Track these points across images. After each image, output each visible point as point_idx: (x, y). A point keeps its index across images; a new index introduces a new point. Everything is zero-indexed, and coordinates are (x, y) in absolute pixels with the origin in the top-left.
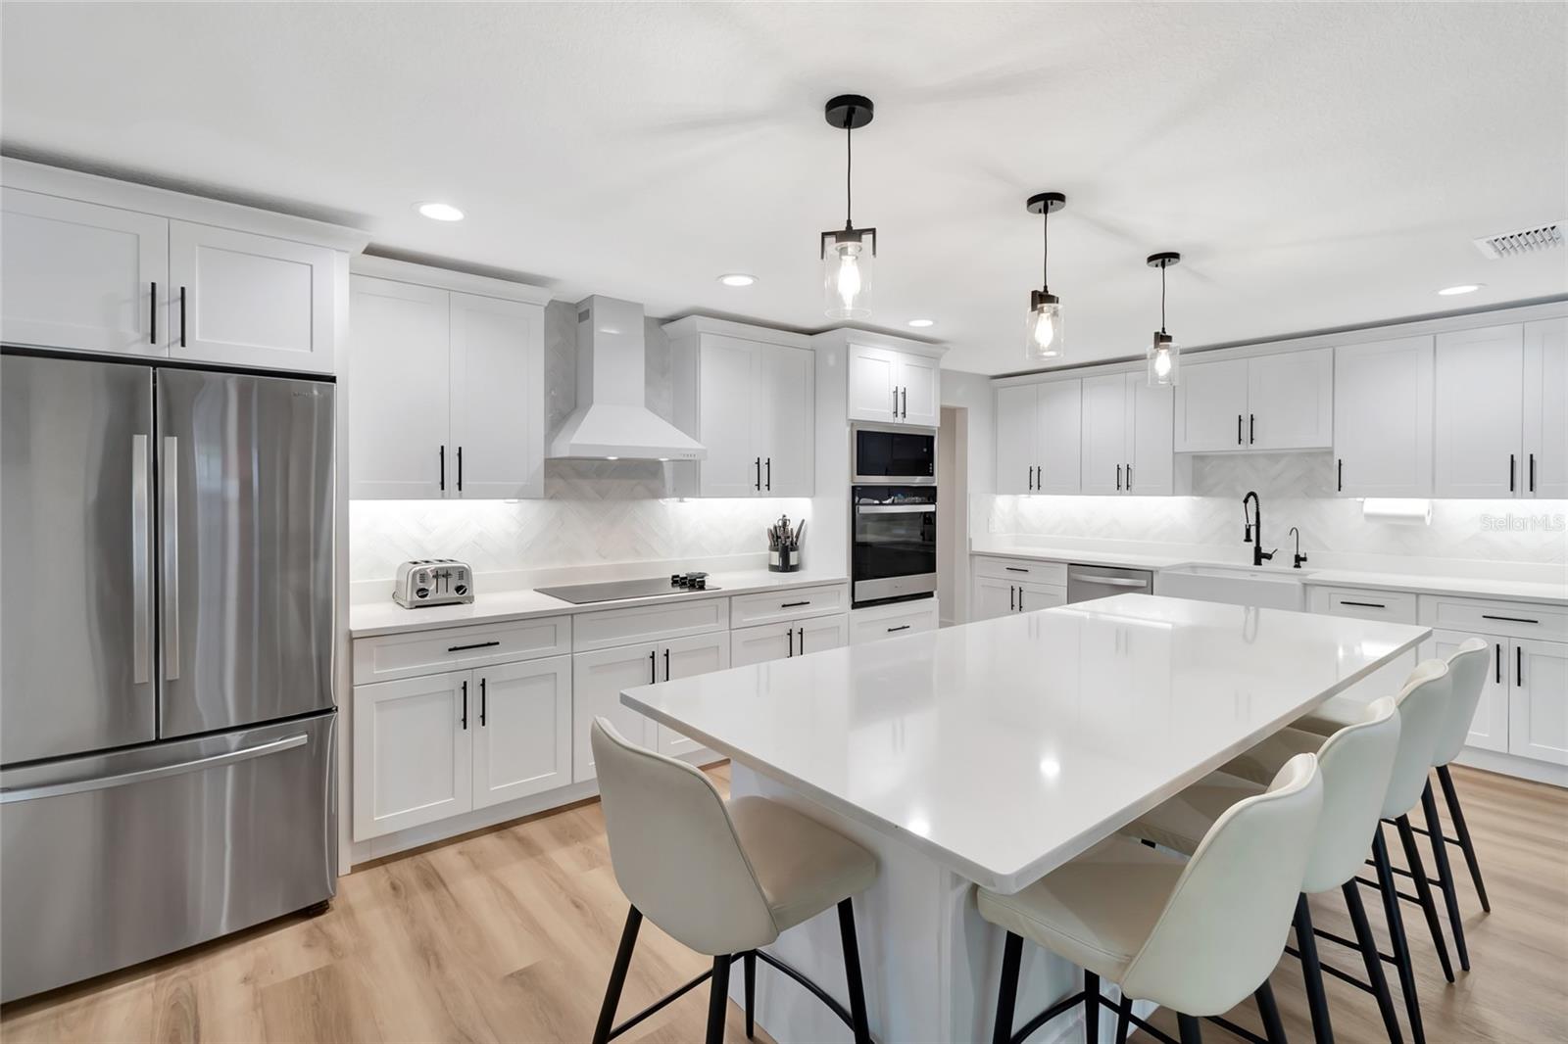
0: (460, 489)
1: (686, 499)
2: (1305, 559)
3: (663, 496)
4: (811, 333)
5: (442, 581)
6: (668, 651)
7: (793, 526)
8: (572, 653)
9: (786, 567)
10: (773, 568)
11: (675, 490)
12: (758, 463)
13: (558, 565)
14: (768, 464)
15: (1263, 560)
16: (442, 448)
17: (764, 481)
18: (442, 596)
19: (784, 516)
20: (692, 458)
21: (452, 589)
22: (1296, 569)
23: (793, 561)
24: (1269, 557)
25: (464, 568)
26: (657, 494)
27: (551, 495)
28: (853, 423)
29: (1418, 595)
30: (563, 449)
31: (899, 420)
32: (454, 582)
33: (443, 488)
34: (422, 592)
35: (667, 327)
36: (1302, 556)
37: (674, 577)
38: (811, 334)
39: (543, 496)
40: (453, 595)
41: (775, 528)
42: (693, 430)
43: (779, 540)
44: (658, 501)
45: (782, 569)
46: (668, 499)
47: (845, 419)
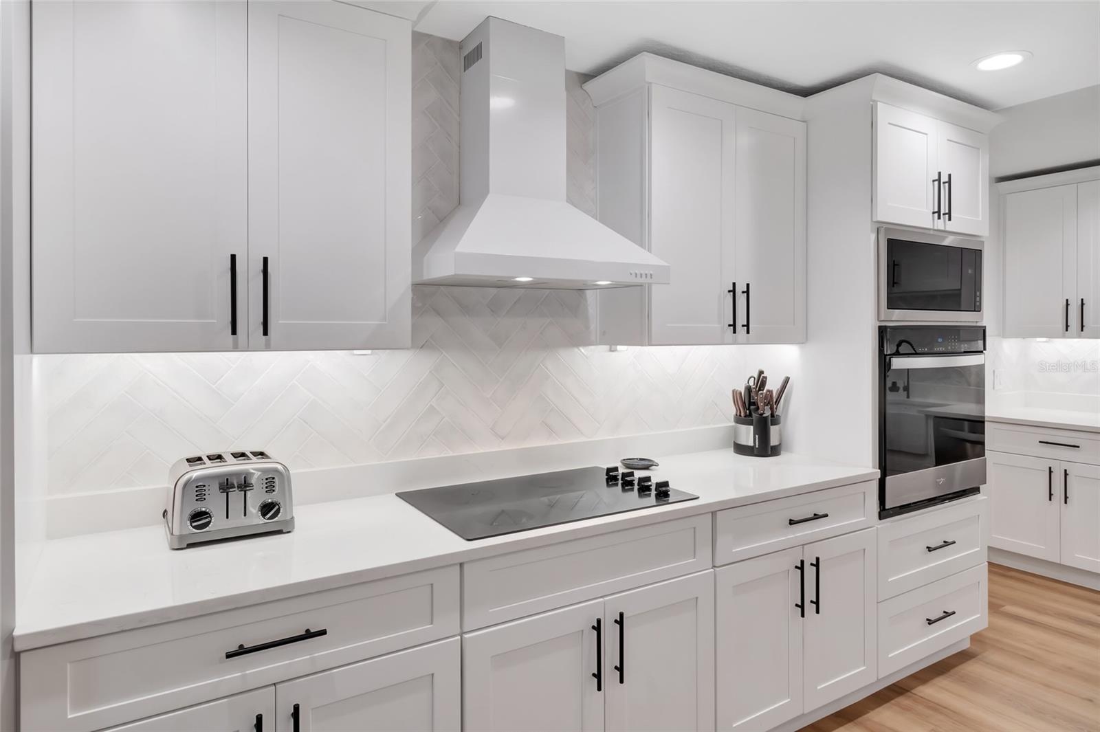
0: (265, 333)
1: (619, 347)
3: (586, 343)
4: (806, 92)
5: (236, 496)
6: (621, 615)
7: (773, 385)
8: (461, 635)
9: (765, 448)
10: (741, 449)
11: (604, 333)
12: (734, 291)
13: (432, 454)
14: (747, 292)
16: (233, 257)
17: (741, 320)
18: (238, 522)
19: (761, 373)
20: (643, 280)
21: (254, 509)
23: (774, 441)
25: (276, 471)
26: (579, 339)
27: (422, 342)
28: (880, 227)
30: (442, 264)
31: (940, 224)
32: (256, 498)
33: (234, 332)
34: (200, 518)
35: (591, 86)
37: (609, 470)
38: (805, 96)
39: (410, 345)
40: (256, 519)
41: (749, 389)
42: (639, 232)
43: (752, 407)
44: (580, 350)
45: (756, 452)
46: (592, 347)
47: (870, 221)
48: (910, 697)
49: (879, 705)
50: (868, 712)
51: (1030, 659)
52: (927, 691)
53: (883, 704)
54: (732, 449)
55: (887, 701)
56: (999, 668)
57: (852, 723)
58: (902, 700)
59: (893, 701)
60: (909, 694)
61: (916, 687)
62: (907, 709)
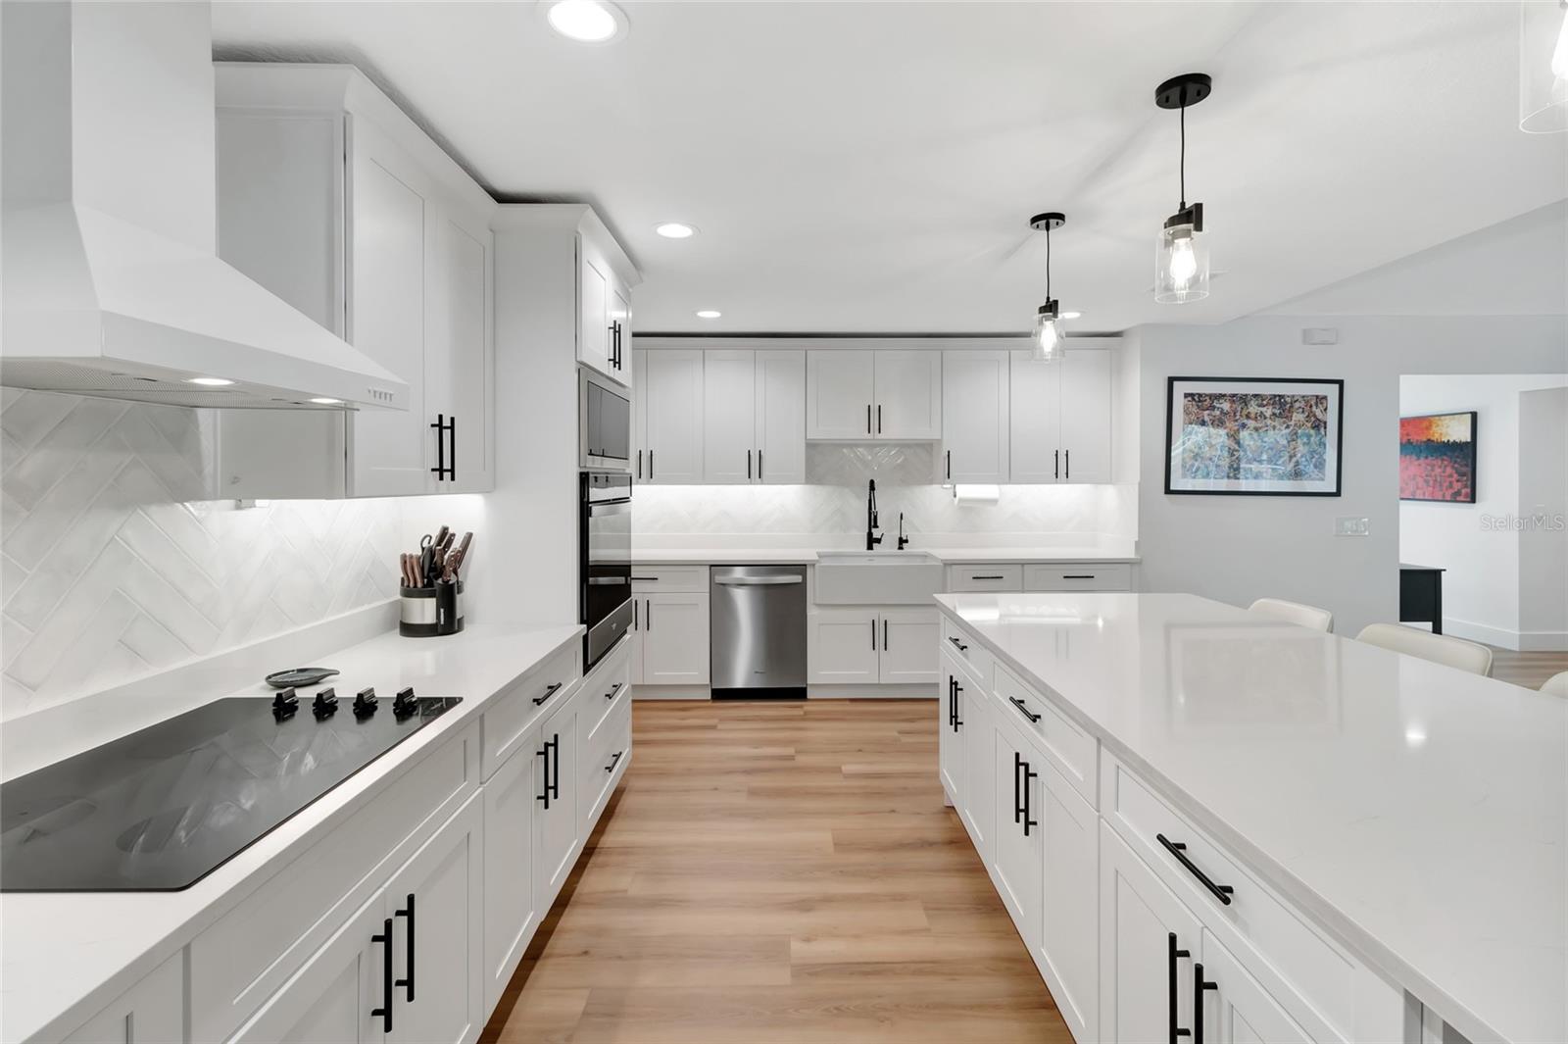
2: (906, 541)
6: (411, 899)
9: (449, 624)
12: (440, 426)
14: (452, 428)
15: (874, 545)
17: (447, 463)
19: (445, 529)
22: (900, 551)
23: (459, 613)
24: (878, 541)
28: (581, 367)
29: (1023, 564)
31: (615, 371)
36: (904, 538)
38: (499, 201)
43: (431, 574)
44: (184, 505)
45: (440, 630)
46: (208, 503)
47: (574, 361)
48: (600, 853)
49: (581, 875)
50: (575, 889)
51: (662, 774)
52: (608, 840)
53: (582, 872)
54: (398, 630)
55: (585, 867)
56: (647, 791)
57: (569, 906)
58: (593, 860)
59: (589, 865)
60: (597, 850)
61: (598, 841)
62: (604, 866)
